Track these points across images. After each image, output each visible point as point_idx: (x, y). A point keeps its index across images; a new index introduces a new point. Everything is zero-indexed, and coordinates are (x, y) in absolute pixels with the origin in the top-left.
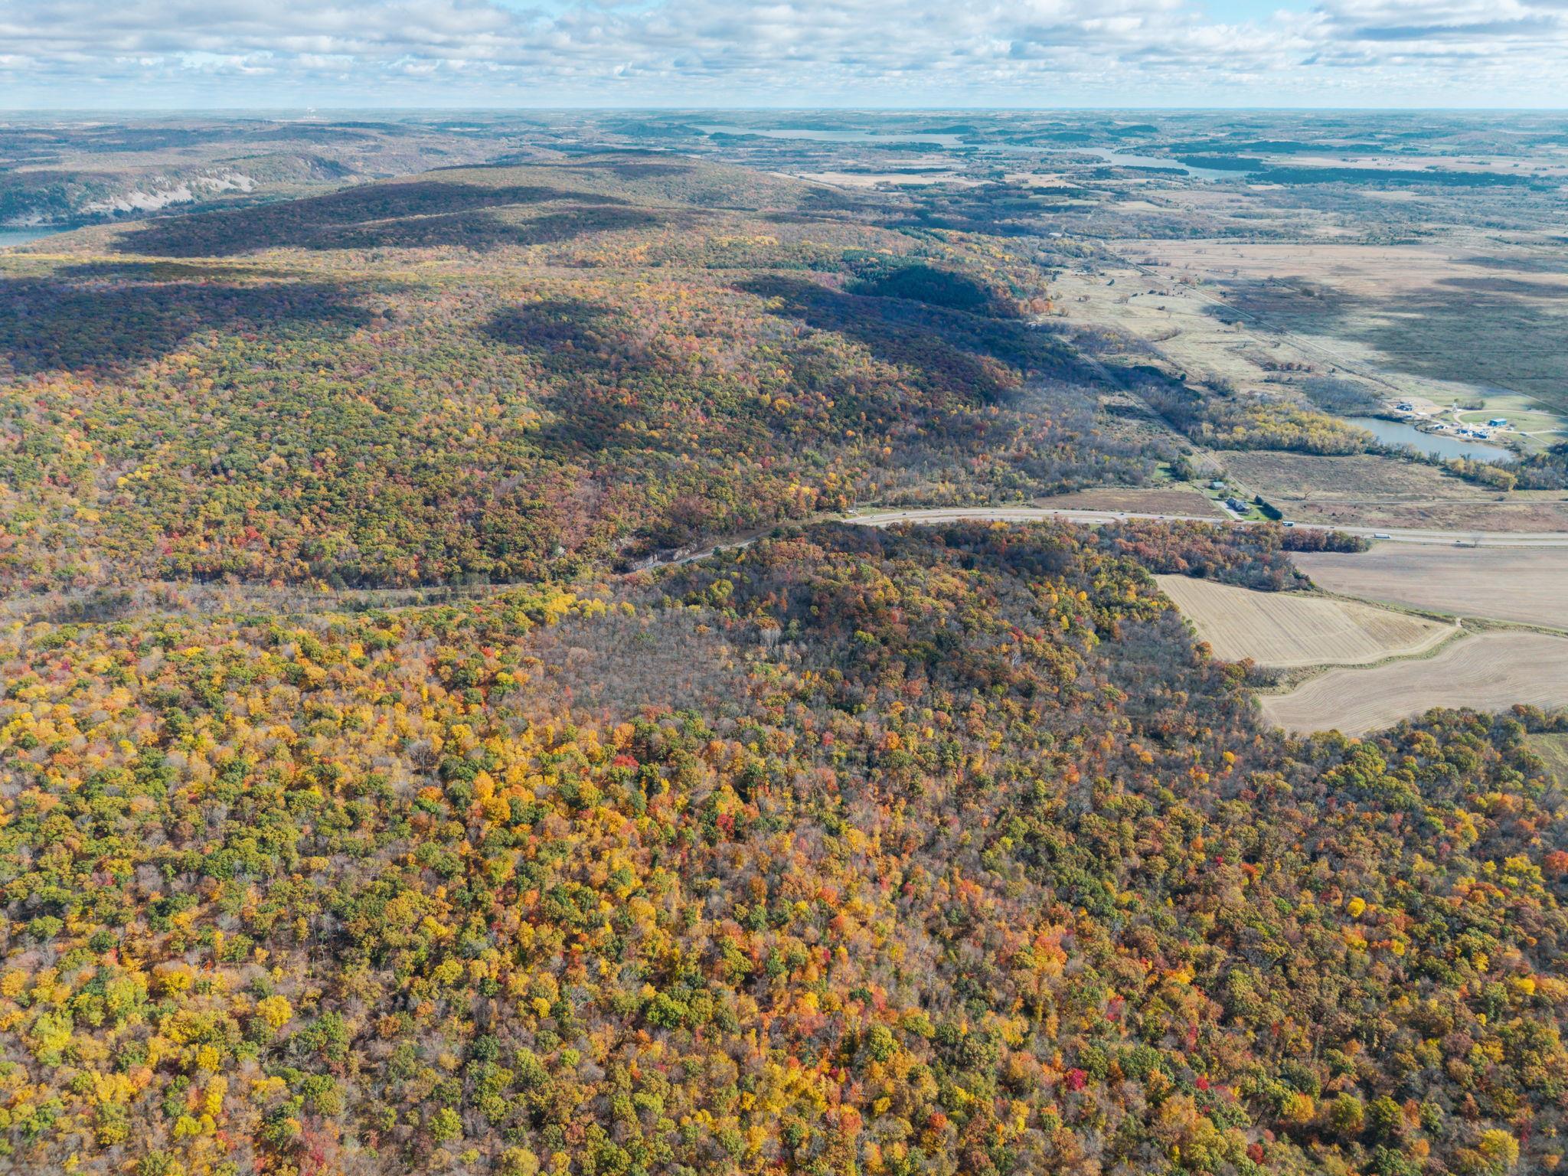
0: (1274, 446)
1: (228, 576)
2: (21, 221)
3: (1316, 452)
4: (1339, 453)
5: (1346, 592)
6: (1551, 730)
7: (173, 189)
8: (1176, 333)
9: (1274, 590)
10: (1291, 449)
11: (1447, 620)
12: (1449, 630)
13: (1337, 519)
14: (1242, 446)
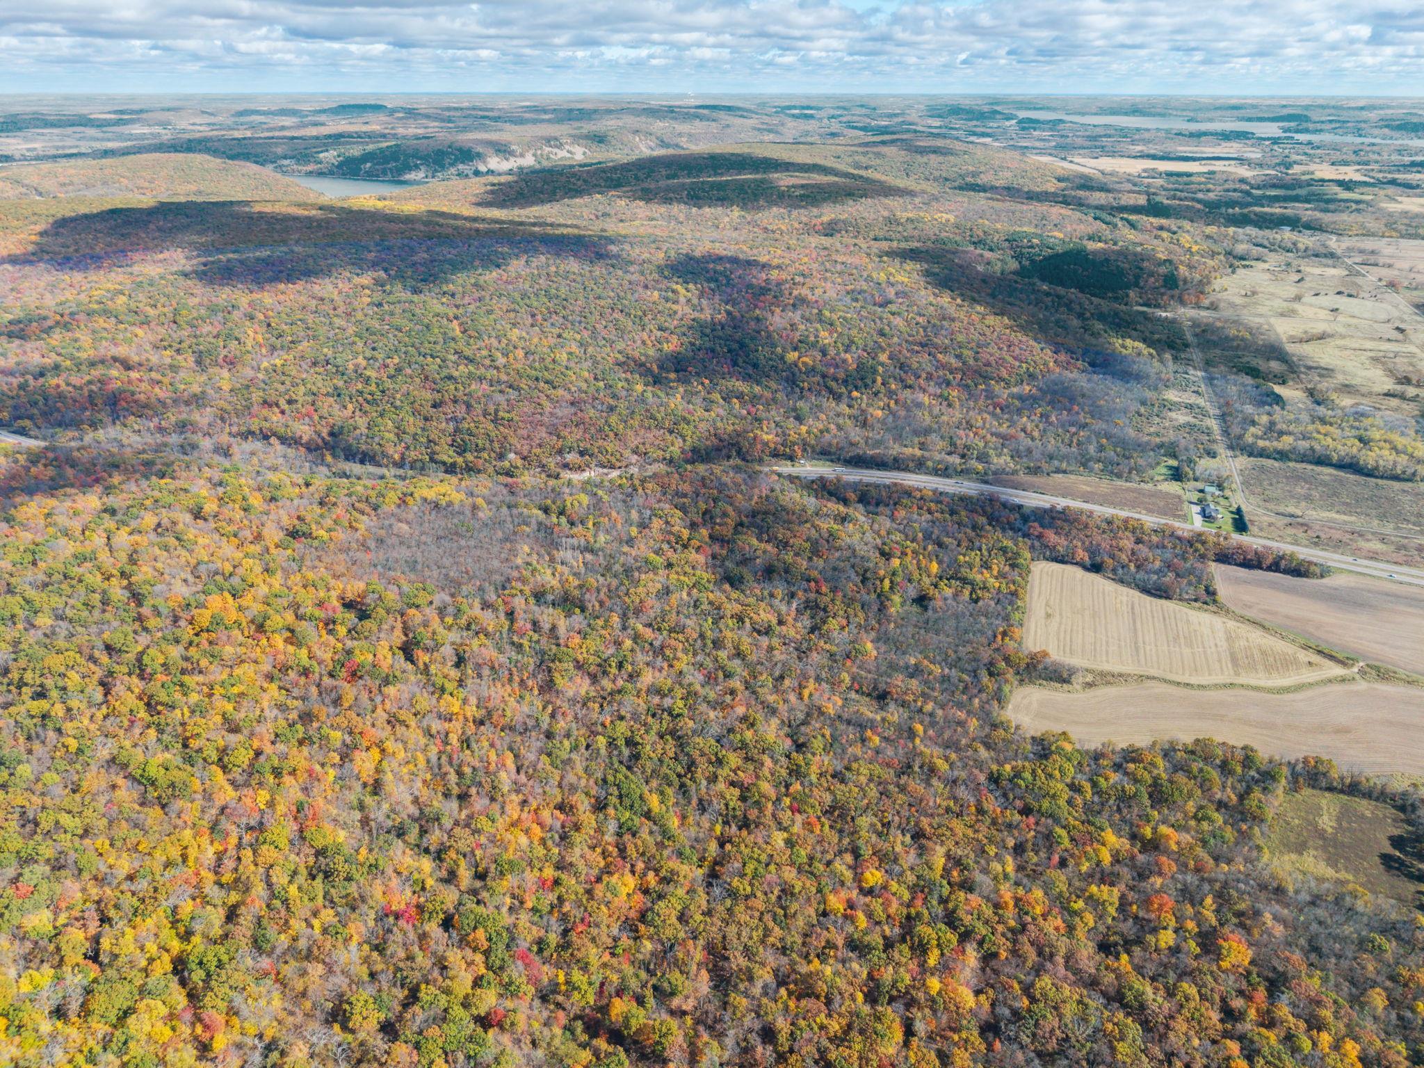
0: (1322, 461)
1: (273, 440)
2: (411, 176)
3: (1370, 473)
4: (1396, 478)
5: (1250, 614)
6: (1342, 791)
7: (522, 155)
8: (1322, 337)
9: (1168, 598)
10: (1340, 466)
11: (1343, 663)
12: (1338, 671)
13: (1317, 542)
14: (1282, 456)
